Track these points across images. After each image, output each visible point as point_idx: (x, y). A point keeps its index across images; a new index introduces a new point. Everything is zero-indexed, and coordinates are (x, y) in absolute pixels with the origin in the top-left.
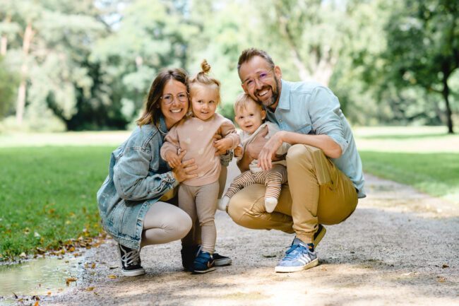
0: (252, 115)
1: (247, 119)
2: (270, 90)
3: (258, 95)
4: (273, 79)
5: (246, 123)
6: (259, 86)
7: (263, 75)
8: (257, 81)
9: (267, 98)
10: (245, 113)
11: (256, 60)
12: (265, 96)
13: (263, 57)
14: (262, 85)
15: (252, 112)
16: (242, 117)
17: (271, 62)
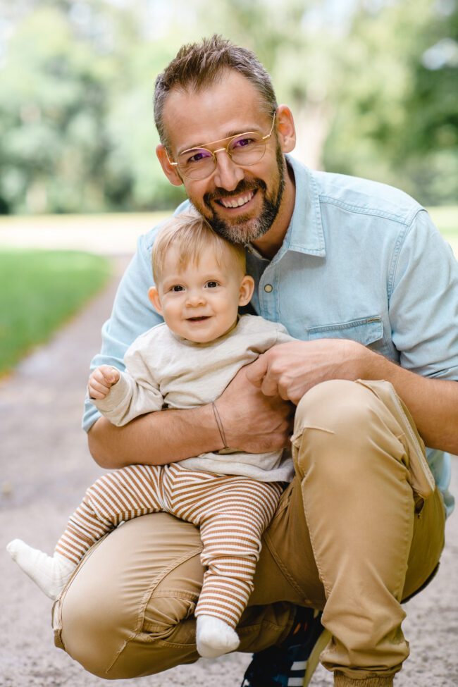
0: (212, 284)
1: (195, 294)
2: (259, 197)
3: (219, 203)
4: (269, 157)
5: (190, 306)
6: (229, 179)
7: (245, 142)
8: (224, 160)
9: (244, 219)
10: (193, 275)
11: (229, 87)
12: (241, 212)
13: (248, 75)
14: (240, 176)
15: (216, 274)
16: (178, 288)
17: (269, 94)
